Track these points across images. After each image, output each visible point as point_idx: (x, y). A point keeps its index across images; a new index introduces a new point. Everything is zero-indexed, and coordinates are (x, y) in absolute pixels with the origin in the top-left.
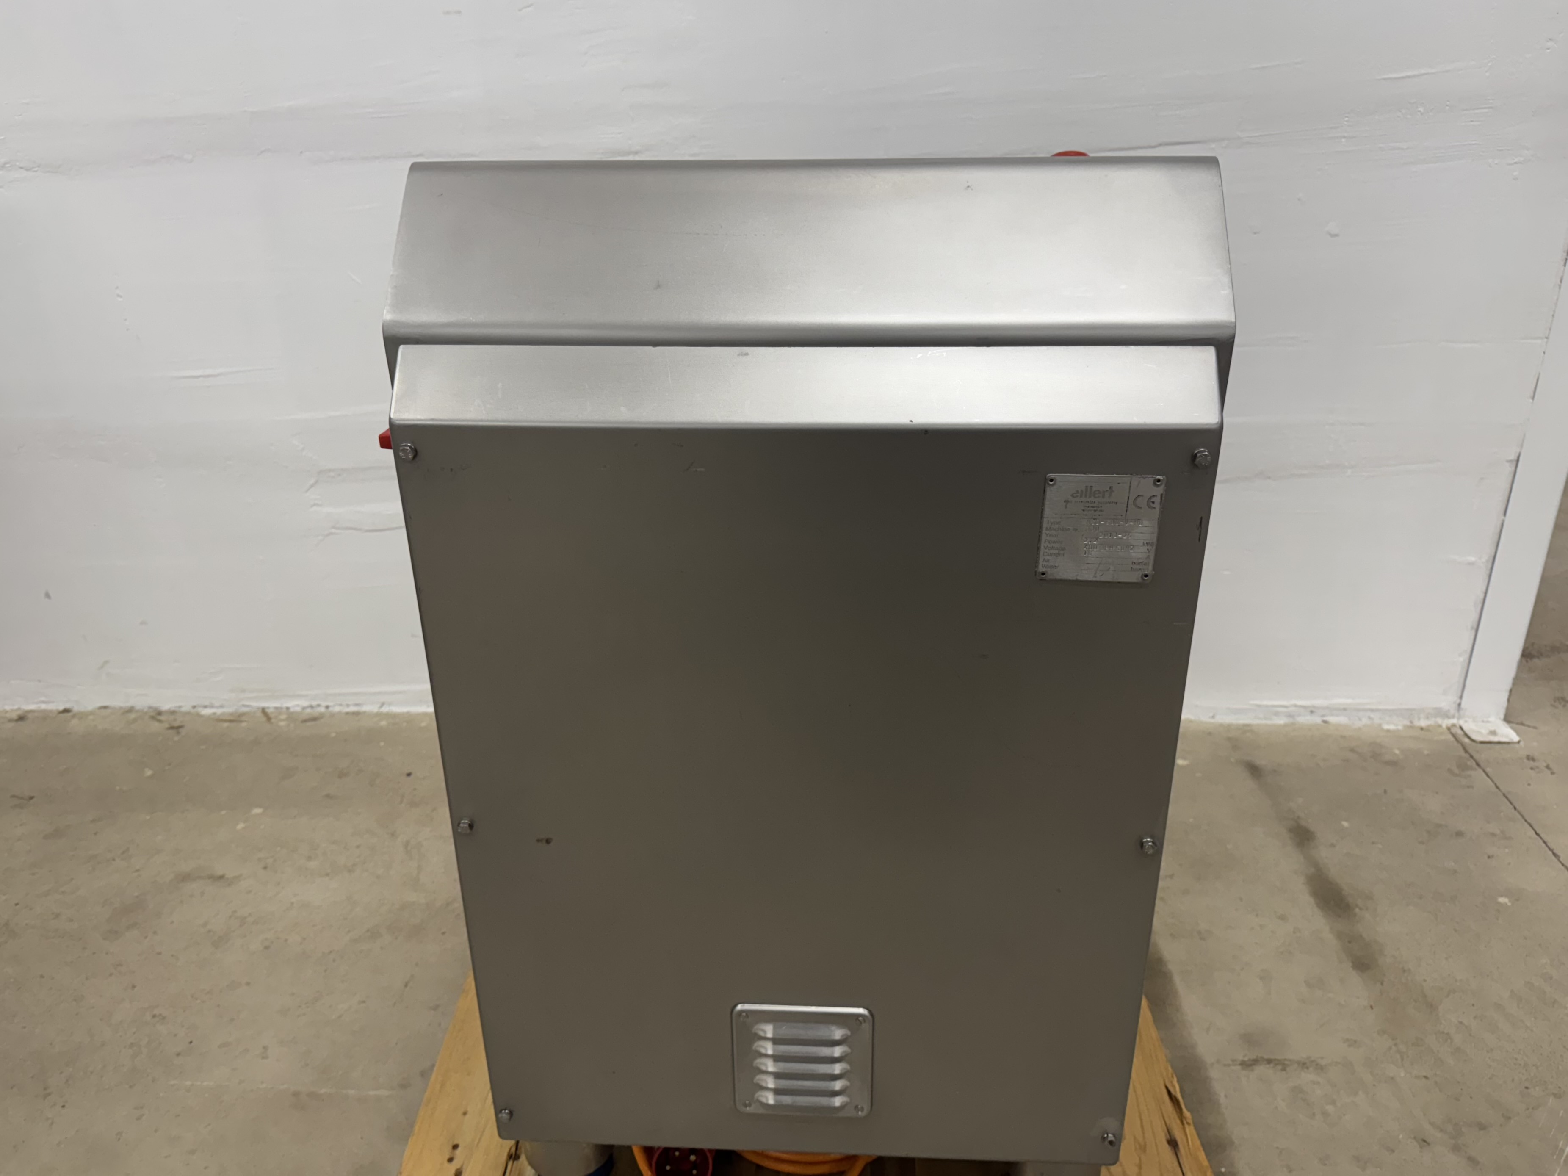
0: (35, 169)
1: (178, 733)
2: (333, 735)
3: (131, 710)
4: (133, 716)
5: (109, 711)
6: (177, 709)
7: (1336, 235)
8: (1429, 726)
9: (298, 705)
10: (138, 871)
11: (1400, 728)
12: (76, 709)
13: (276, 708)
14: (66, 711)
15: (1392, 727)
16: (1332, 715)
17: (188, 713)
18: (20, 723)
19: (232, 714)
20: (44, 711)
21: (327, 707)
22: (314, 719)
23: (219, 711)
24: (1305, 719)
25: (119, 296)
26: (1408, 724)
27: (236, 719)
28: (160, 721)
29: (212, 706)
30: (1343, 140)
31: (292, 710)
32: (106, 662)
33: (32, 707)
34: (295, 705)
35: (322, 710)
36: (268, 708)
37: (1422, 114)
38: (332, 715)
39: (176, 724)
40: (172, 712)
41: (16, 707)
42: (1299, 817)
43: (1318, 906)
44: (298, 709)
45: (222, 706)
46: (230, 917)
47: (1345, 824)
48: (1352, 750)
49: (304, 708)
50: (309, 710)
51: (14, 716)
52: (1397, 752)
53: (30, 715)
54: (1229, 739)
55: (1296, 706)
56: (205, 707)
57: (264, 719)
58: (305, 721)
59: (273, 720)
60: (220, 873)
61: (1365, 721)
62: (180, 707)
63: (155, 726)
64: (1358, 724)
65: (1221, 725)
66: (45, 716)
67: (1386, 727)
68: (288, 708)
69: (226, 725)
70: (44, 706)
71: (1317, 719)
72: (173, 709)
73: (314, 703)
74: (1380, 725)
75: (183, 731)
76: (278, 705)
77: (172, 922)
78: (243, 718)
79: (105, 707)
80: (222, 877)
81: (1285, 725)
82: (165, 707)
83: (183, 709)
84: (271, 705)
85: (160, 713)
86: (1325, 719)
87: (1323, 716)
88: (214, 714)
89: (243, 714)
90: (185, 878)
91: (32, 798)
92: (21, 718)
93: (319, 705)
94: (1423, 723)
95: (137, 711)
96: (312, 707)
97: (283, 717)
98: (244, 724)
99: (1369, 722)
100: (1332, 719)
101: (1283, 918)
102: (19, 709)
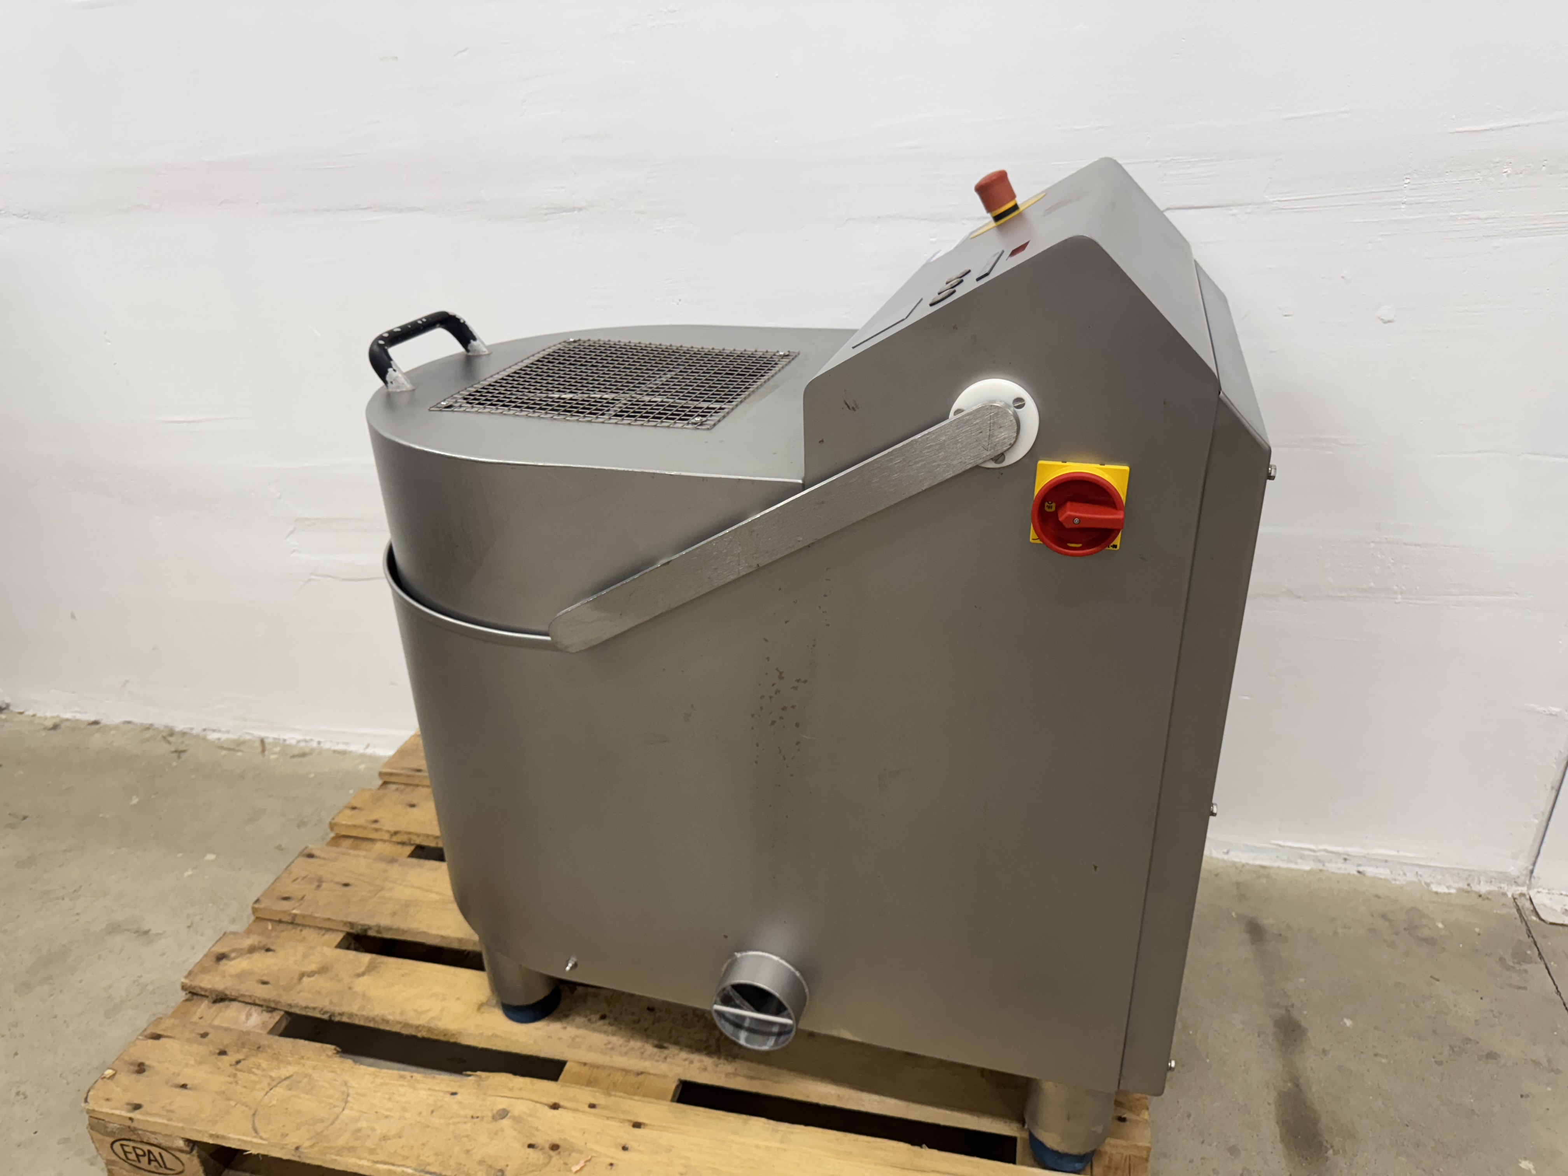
0: (26, 216)
1: (179, 757)
2: (312, 776)
3: (149, 728)
4: (148, 734)
5: (131, 726)
6: (189, 731)
7: (1389, 321)
8: (1490, 893)
9: (293, 738)
10: (78, 914)
11: (1453, 891)
12: (105, 721)
13: (274, 739)
14: (96, 723)
15: (1442, 889)
16: (1371, 866)
17: (197, 736)
18: (52, 732)
19: (233, 741)
20: (78, 720)
21: (319, 743)
22: (303, 755)
23: (224, 737)
24: (1336, 867)
25: (108, 341)
26: (1466, 887)
27: (237, 746)
28: (169, 743)
29: (220, 731)
30: (1403, 206)
31: (288, 742)
32: (127, 681)
33: (68, 716)
34: (292, 738)
35: (314, 745)
36: (268, 738)
37: (1508, 176)
38: (321, 752)
39: (180, 748)
40: (184, 734)
41: (55, 714)
42: (1293, 1006)
43: (1283, 1140)
44: (293, 742)
45: (228, 732)
46: (134, 982)
47: (1348, 1023)
48: (1384, 917)
49: (299, 742)
50: (302, 744)
51: (50, 724)
52: (1440, 925)
53: (63, 726)
54: (1238, 884)
55: (1326, 851)
56: (214, 731)
57: (259, 750)
58: (293, 757)
59: (266, 753)
60: (146, 928)
61: (1411, 877)
62: (192, 729)
63: (164, 748)
64: (1401, 880)
65: (1234, 864)
66: (75, 726)
67: (1434, 888)
68: (285, 740)
69: (224, 752)
70: (78, 716)
71: (1351, 869)
72: (185, 730)
73: (308, 738)
74: (1428, 885)
75: (184, 756)
76: (275, 736)
77: (81, 981)
78: (242, 748)
79: (129, 722)
80: (147, 933)
81: (1310, 872)
82: (179, 727)
83: (194, 732)
84: (270, 735)
85: (172, 733)
86: (1361, 869)
87: (1359, 865)
88: (219, 739)
89: (244, 742)
90: (115, 928)
91: (25, 818)
92: (55, 727)
93: (312, 740)
94: (1484, 888)
95: (154, 729)
96: (306, 741)
97: (277, 749)
98: (239, 754)
99: (1415, 879)
100: (1370, 871)
101: (1233, 1151)
102: (58, 716)
